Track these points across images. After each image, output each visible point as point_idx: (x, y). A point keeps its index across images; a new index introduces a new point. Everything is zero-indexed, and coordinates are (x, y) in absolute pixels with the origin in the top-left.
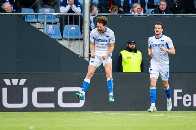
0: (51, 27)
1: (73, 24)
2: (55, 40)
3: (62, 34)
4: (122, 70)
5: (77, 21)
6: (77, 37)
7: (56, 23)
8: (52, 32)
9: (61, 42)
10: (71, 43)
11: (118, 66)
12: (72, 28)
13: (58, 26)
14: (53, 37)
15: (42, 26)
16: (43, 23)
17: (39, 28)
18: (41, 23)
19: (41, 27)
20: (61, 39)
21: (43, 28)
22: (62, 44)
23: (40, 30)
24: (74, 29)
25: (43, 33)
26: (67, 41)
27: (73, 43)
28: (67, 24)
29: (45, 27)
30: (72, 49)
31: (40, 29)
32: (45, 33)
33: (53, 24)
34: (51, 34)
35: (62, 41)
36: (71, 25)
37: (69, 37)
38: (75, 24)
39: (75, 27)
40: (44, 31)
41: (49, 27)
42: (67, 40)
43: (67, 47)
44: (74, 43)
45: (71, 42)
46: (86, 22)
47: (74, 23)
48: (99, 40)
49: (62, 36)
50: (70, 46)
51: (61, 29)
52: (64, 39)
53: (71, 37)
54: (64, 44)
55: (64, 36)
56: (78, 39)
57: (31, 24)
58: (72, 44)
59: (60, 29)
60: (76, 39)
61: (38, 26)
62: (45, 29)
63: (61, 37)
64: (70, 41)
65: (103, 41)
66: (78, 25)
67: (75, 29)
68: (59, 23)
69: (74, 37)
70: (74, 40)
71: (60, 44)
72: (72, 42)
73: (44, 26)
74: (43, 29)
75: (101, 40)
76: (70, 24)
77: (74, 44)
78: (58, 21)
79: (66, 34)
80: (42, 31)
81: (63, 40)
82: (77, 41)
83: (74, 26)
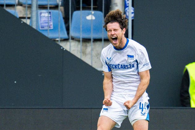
0: (47, 15)
1: (90, 9)
2: (54, 40)
3: (68, 29)
4: (189, 104)
5: (98, 3)
6: (97, 36)
7: (56, 7)
8: (47, 24)
9: (66, 46)
10: (86, 48)
11: (181, 96)
12: (89, 18)
13: (59, 13)
14: (50, 35)
15: (28, 13)
16: (30, 6)
17: (21, 16)
18: (25, 7)
19: (26, 14)
20: (66, 40)
21: (29, 16)
22: (68, 50)
23: (22, 20)
24: (92, 20)
25: (29, 27)
26: (77, 43)
27: (90, 47)
28: (78, 9)
29: (34, 14)
30: (87, 60)
31: (24, 18)
32: (34, 27)
33: (51, 8)
34: (46, 28)
35: (68, 44)
36: (87, 12)
37: (81, 35)
38: (94, 9)
39: (94, 15)
40: (31, 22)
41: (43, 15)
42: (79, 41)
43: (78, 55)
44: (93, 47)
45: (86, 46)
46: (117, 6)
47: (92, 7)
48: (116, 67)
49: (68, 34)
50: (84, 53)
51: (67, 19)
52: (73, 39)
53: (86, 36)
54: (73, 48)
55: (72, 33)
56: (100, 40)
57: (5, 8)
58: (89, 49)
59: (64, 18)
60: (96, 40)
61: (18, 12)
62: (34, 19)
63: (66, 36)
64: (84, 44)
65: (124, 67)
66: (101, 10)
67: (94, 18)
68: (62, 6)
69: (92, 36)
70: (92, 40)
71: (63, 49)
72: (88, 45)
73: (31, 13)
74: (29, 18)
75: (120, 66)
76: (84, 8)
77: (92, 50)
78: (60, 3)
79: (77, 29)
80: (28, 22)
81: (70, 40)
82: (98, 44)
83: (93, 12)
